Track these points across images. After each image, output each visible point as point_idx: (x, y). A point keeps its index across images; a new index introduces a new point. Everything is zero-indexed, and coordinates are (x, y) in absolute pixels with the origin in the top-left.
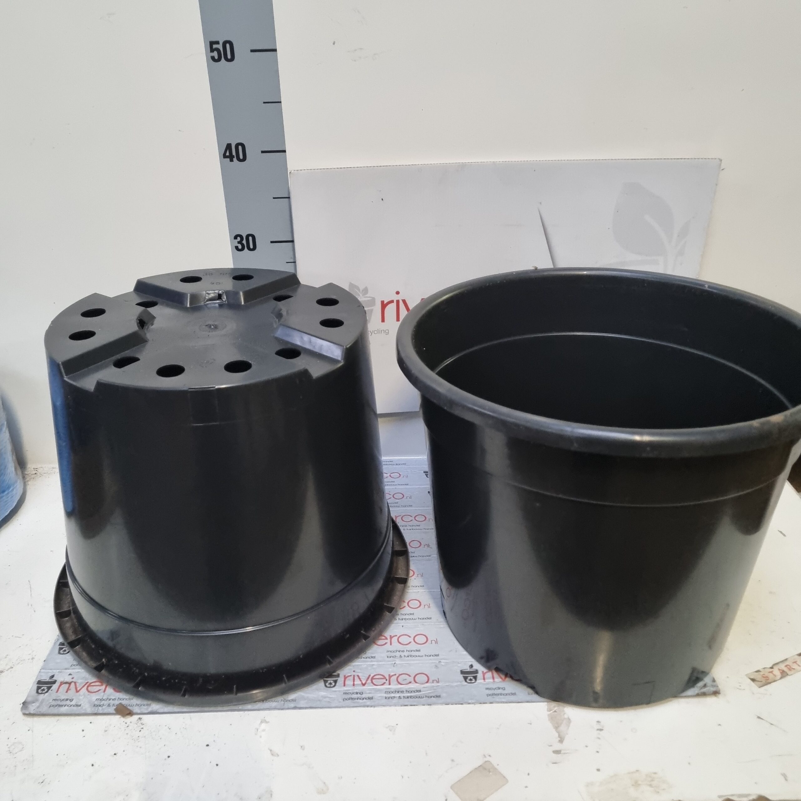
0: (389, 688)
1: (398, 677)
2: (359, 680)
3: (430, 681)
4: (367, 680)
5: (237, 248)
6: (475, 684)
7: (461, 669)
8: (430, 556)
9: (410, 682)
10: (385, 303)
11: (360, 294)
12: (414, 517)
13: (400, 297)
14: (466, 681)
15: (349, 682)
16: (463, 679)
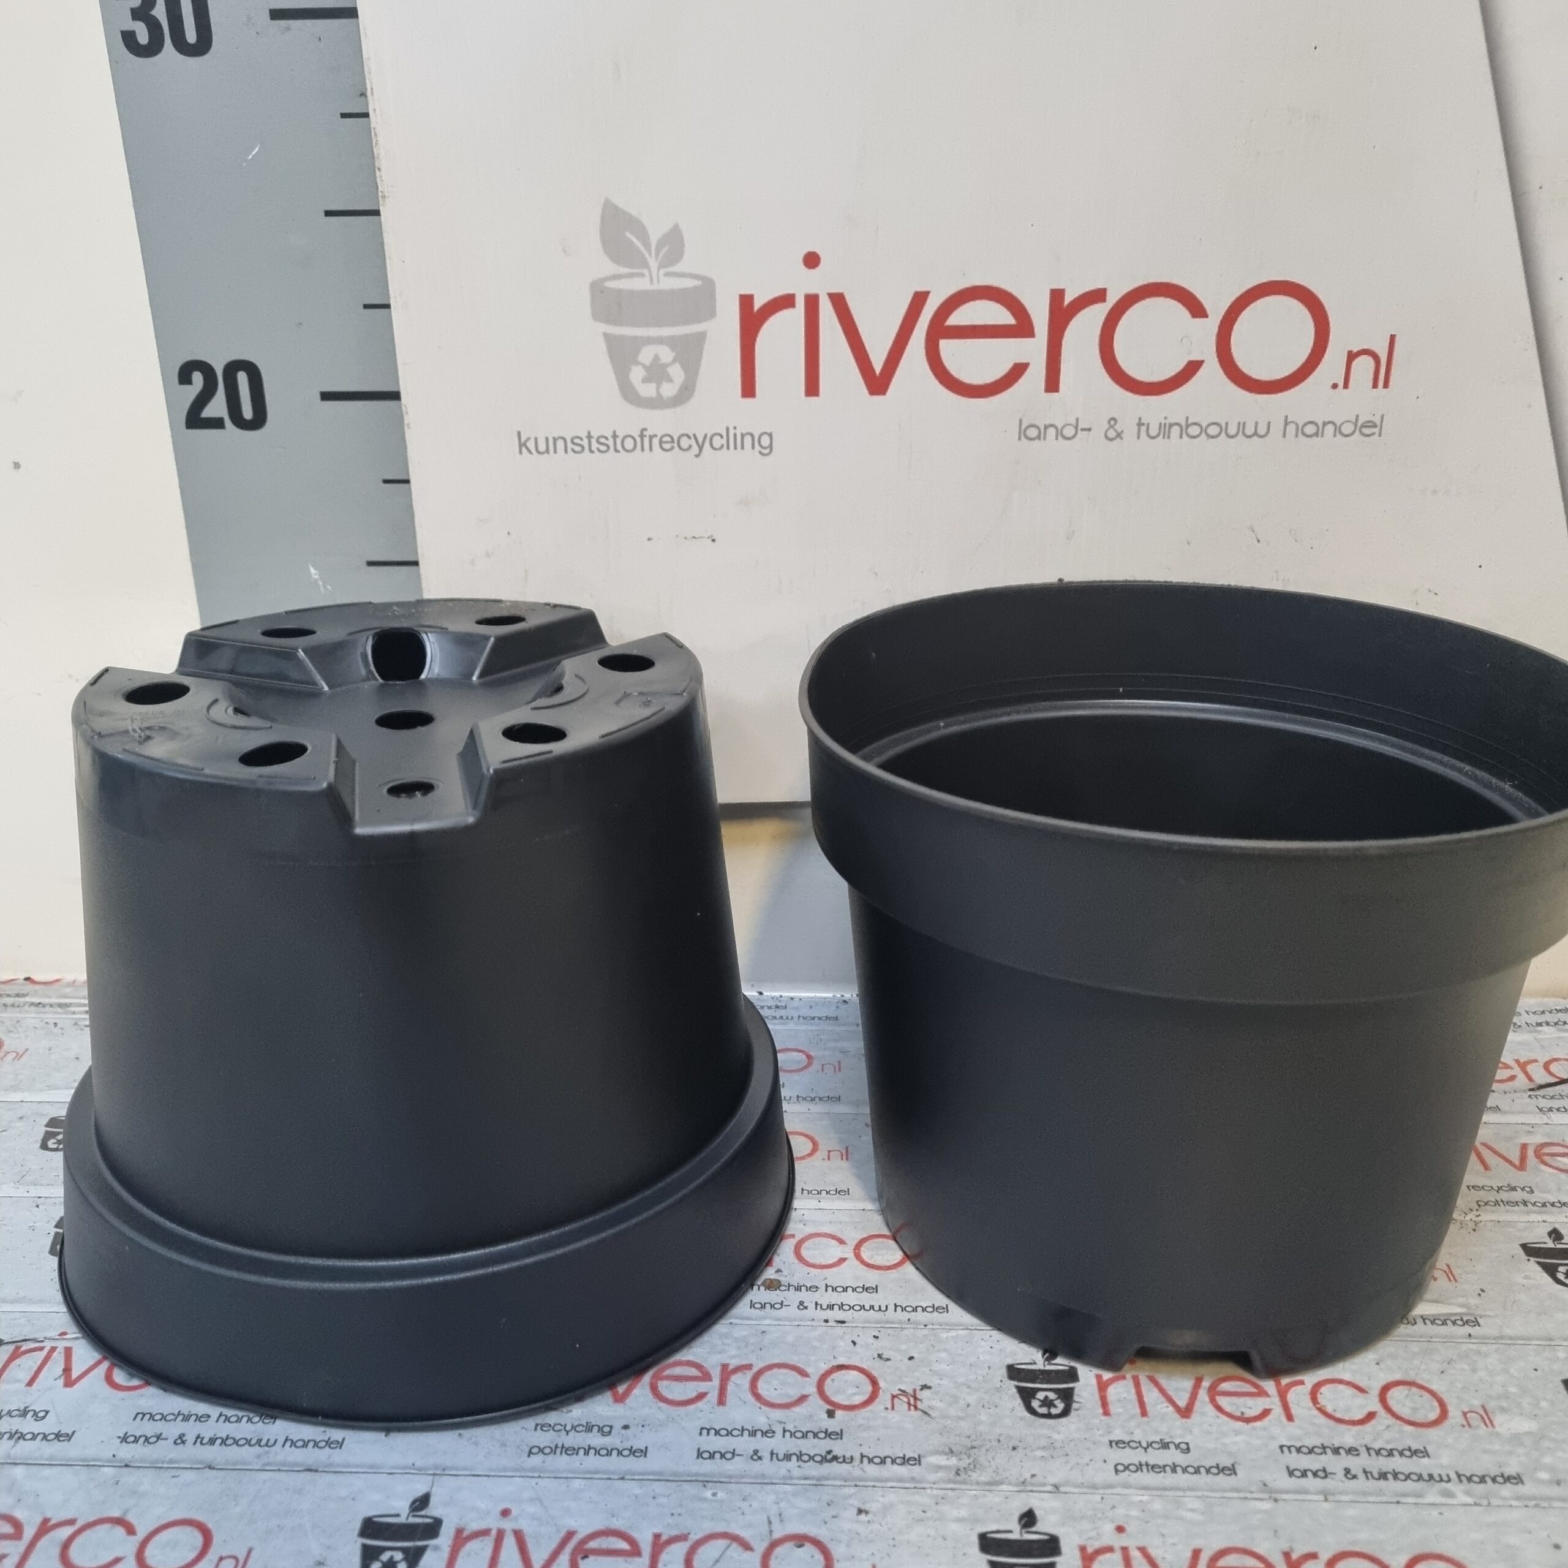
5: (129, 38)
8: (918, 1461)
10: (758, 304)
11: (649, 259)
12: (852, 1244)
13: (819, 283)
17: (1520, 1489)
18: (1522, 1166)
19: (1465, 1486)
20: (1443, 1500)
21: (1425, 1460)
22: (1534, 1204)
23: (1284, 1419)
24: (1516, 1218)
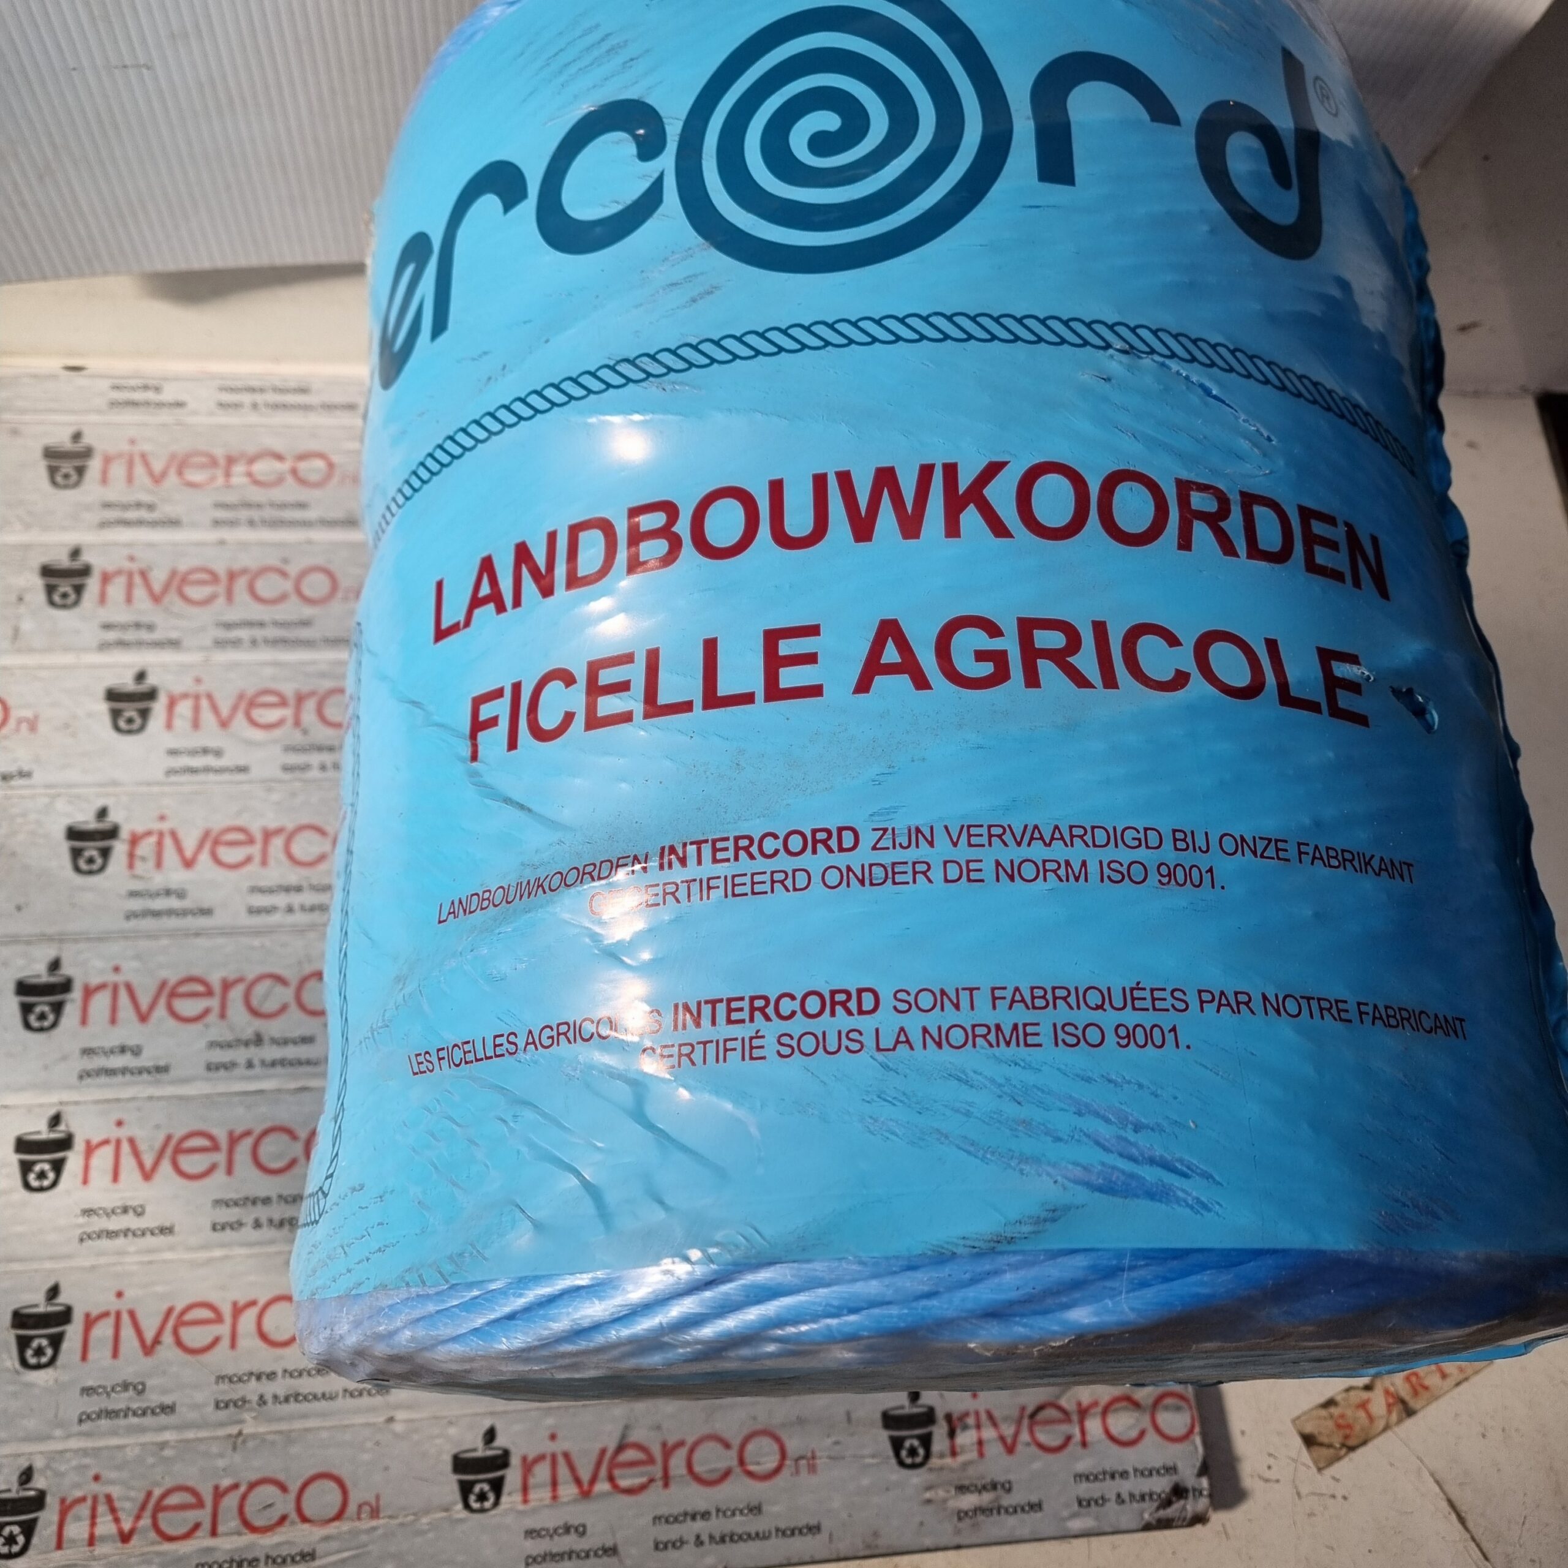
0: (209, 1550)
1: (244, 1497)
2: (110, 1518)
3: (352, 1508)
4: (138, 1517)
6: (494, 1516)
7: (455, 1451)
9: (283, 1519)
14: (467, 1506)
15: (77, 1530)
16: (457, 1496)
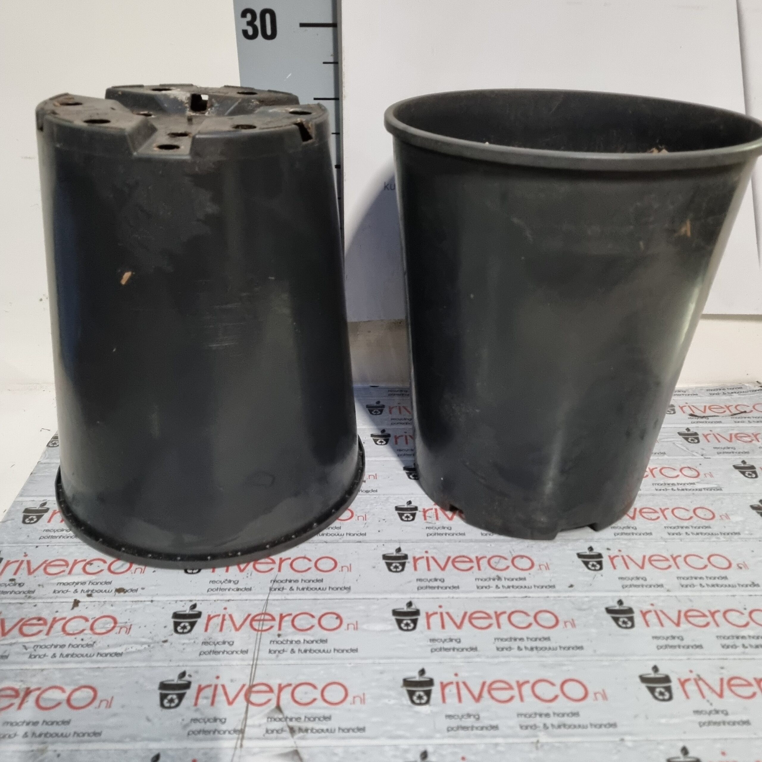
5: (245, 33)
7: (666, 757)
17: (740, 536)
18: (731, 441)
19: (723, 536)
20: (718, 540)
21: (710, 529)
22: (736, 453)
23: (664, 519)
24: (730, 457)
